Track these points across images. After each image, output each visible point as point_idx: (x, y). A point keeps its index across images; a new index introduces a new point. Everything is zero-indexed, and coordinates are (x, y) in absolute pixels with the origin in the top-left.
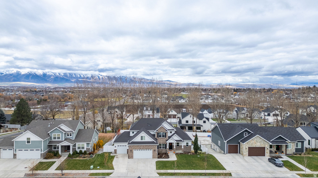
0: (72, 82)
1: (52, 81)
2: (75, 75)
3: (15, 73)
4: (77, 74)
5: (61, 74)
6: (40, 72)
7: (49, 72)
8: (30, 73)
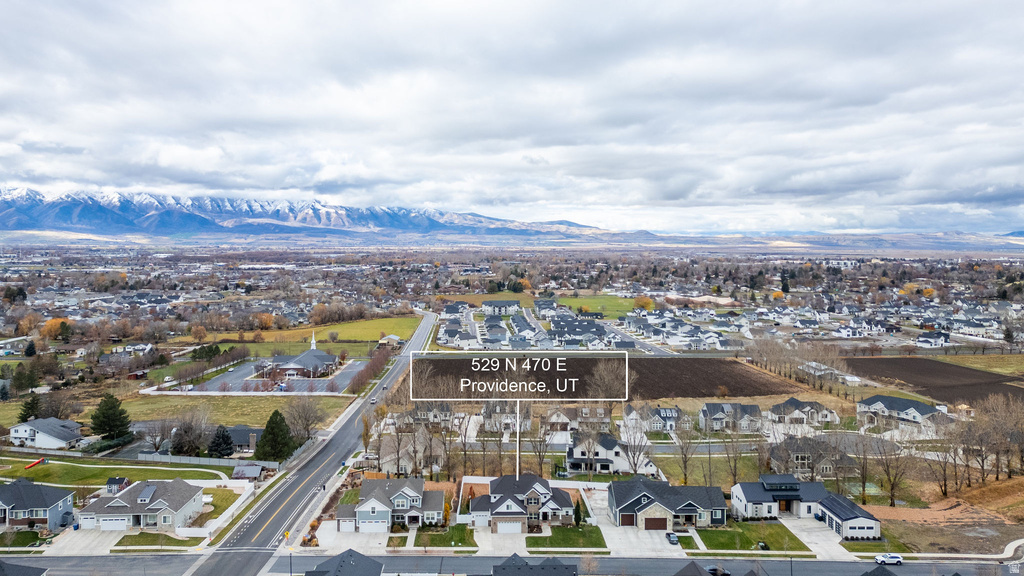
0: (222, 229)
1: (151, 224)
2: (232, 205)
3: (22, 197)
4: (239, 202)
5: (182, 202)
6: (110, 194)
7: (139, 194)
8: (74, 199)
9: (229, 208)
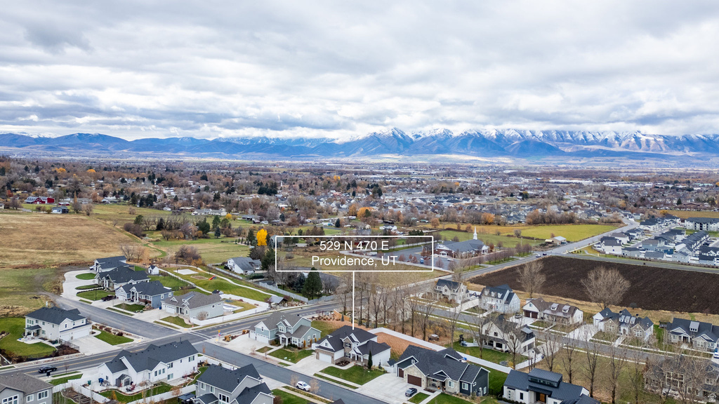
0: (563, 153)
1: (514, 150)
2: (571, 136)
3: (441, 134)
4: (577, 133)
5: (536, 134)
6: (490, 131)
7: (509, 130)
8: (469, 134)
9: (569, 137)
